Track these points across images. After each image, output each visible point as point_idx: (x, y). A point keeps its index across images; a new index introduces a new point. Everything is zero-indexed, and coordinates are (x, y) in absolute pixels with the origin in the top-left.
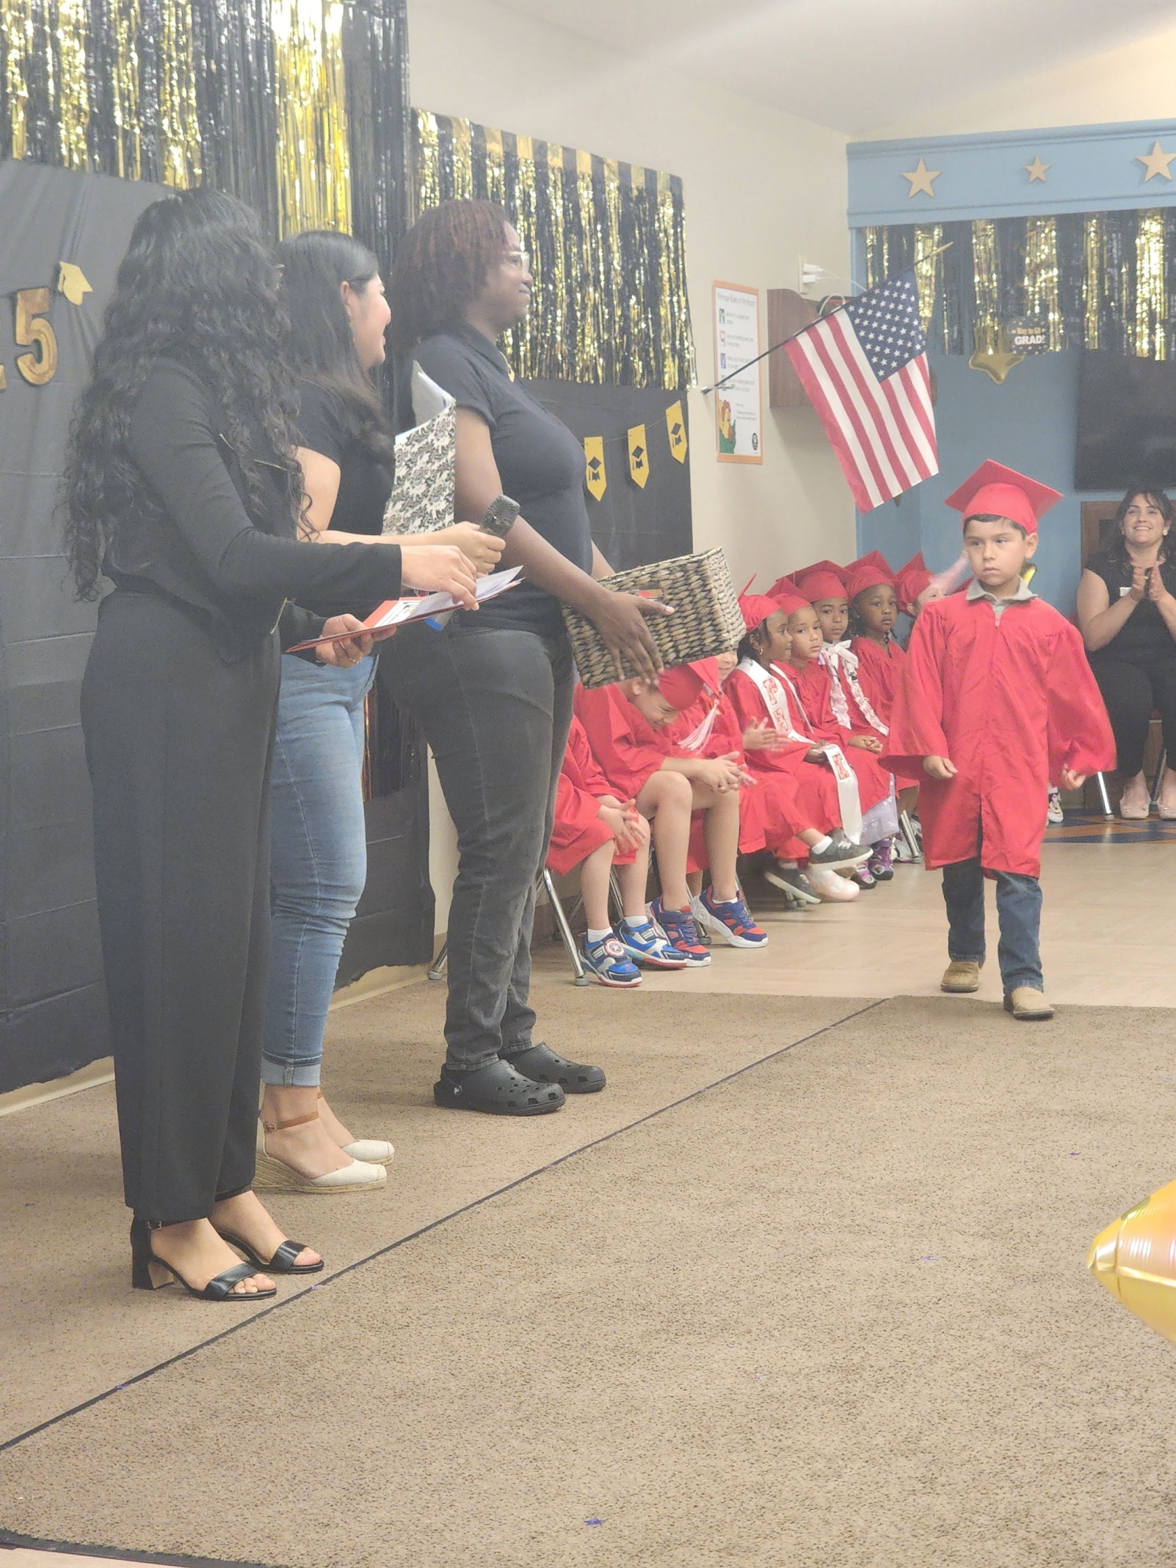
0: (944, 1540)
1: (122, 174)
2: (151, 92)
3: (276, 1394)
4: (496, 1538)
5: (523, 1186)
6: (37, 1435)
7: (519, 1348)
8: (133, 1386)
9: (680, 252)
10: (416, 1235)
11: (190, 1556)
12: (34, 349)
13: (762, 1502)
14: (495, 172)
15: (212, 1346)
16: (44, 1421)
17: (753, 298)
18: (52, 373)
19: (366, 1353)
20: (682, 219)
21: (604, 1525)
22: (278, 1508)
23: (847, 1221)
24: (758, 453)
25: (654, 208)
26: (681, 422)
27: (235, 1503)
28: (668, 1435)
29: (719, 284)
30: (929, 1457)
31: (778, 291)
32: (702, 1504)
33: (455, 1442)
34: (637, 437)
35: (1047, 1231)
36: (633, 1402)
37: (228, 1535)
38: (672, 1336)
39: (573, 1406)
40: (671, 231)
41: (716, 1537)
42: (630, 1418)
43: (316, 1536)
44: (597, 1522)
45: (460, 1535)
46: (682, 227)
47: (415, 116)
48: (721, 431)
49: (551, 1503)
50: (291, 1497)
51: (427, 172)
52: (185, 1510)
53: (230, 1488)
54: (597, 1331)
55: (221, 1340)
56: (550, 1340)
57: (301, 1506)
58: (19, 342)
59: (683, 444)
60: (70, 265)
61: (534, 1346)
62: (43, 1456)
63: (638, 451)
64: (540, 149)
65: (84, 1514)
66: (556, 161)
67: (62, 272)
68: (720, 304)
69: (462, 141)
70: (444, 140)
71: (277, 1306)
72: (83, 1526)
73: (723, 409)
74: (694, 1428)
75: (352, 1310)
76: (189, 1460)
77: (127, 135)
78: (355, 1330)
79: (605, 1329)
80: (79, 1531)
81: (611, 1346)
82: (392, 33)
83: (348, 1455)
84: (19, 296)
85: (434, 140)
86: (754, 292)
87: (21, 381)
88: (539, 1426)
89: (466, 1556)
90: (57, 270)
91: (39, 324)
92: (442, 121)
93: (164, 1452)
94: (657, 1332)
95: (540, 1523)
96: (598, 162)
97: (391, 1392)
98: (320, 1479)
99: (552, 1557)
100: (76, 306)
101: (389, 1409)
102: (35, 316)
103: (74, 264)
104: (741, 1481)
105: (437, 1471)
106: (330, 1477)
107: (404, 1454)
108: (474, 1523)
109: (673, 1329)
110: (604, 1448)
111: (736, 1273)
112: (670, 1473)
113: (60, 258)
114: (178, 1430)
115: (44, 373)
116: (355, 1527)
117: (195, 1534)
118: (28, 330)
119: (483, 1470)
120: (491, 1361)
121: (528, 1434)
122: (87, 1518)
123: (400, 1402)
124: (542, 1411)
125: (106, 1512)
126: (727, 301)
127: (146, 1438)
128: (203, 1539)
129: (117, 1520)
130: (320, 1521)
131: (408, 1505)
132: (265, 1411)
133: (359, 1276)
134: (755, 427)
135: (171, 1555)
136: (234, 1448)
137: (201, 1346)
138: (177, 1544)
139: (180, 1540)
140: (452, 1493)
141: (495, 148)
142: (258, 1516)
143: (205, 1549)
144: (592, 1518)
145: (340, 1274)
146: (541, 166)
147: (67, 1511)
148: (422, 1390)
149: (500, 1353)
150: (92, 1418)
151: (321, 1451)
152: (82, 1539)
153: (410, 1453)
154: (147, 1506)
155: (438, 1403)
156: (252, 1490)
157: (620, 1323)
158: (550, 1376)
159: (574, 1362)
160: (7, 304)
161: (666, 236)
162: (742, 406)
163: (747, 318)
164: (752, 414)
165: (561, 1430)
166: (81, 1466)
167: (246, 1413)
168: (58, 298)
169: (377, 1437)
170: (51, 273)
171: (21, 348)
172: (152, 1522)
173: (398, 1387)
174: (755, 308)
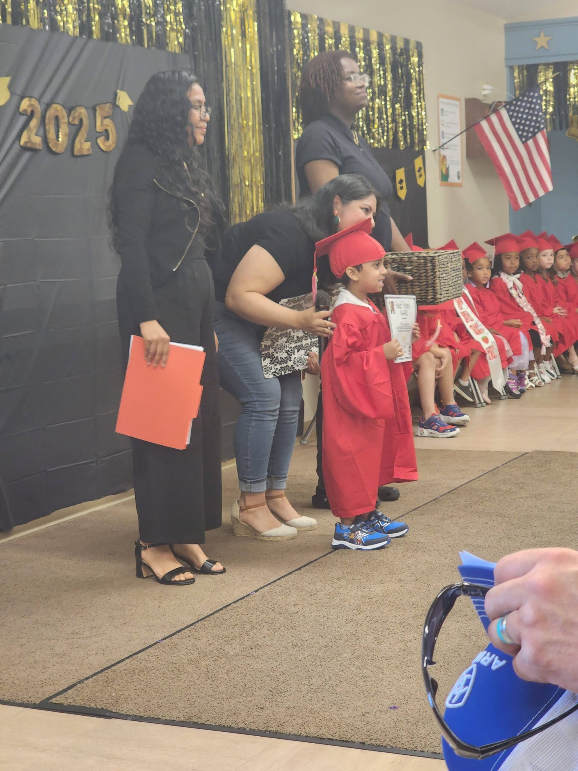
1: (146, 46)
3: (235, 645)
4: (346, 715)
6: (120, 664)
7: (352, 623)
8: (165, 641)
9: (421, 80)
10: (300, 569)
11: (196, 723)
12: (105, 134)
14: (330, 41)
15: (203, 622)
16: (123, 658)
17: (457, 103)
18: (114, 146)
19: (278, 625)
20: (422, 63)
21: (399, 709)
22: (238, 700)
24: (460, 181)
25: (408, 59)
26: (422, 166)
27: (217, 697)
29: (440, 96)
31: (470, 99)
33: (323, 668)
34: (400, 174)
37: (214, 713)
39: (381, 652)
40: (417, 69)
43: (257, 713)
44: (395, 707)
45: (328, 713)
46: (422, 66)
47: (290, 14)
48: (442, 171)
49: (372, 699)
50: (244, 694)
51: (297, 41)
52: (193, 700)
53: (215, 690)
54: (391, 615)
55: (207, 619)
56: (368, 619)
57: (249, 699)
58: (98, 130)
59: (423, 178)
60: (122, 92)
61: (360, 622)
62: (124, 674)
63: (401, 182)
64: (352, 30)
65: (144, 702)
66: (360, 35)
67: (118, 95)
68: (441, 106)
69: (312, 26)
70: (304, 26)
71: (233, 603)
72: (143, 708)
73: (443, 159)
74: (441, 663)
75: (270, 604)
76: (194, 676)
77: (149, 26)
78: (272, 615)
79: (395, 614)
80: (142, 711)
81: (398, 622)
83: (271, 674)
84: (97, 107)
85: (299, 26)
86: (458, 99)
87: (99, 150)
88: (365, 661)
89: (331, 724)
90: (116, 94)
91: (107, 121)
92: (303, 16)
93: (182, 673)
94: (421, 615)
95: (367, 708)
96: (380, 35)
97: (291, 644)
98: (258, 686)
99: (374, 724)
100: (125, 112)
101: (290, 653)
102: (105, 118)
103: (124, 91)
105: (315, 682)
106: (263, 685)
107: (298, 674)
108: (334, 708)
110: (397, 672)
113: (117, 88)
114: (188, 662)
115: (110, 146)
116: (277, 710)
117: (198, 712)
118: (102, 124)
119: (338, 682)
121: (359, 665)
122: (145, 704)
123: (296, 649)
124: (366, 654)
125: (155, 701)
126: (444, 104)
127: (173, 666)
128: (202, 715)
129: (160, 705)
130: (259, 706)
131: (302, 699)
132: (230, 653)
133: (273, 588)
134: (458, 168)
135: (187, 722)
136: (215, 671)
137: (197, 622)
138: (190, 717)
139: (192, 715)
140: (323, 693)
141: (330, 29)
142: (229, 704)
143: (203, 719)
144: (392, 706)
145: (263, 587)
146: (352, 37)
147: (136, 701)
148: (306, 644)
149: (344, 625)
150: (146, 656)
151: (258, 672)
152: (144, 714)
153: (301, 673)
154: (175, 699)
155: (313, 649)
156: (225, 691)
157: (402, 611)
158: (369, 637)
159: (380, 630)
160: (91, 111)
161: (414, 72)
162: (452, 157)
163: (455, 113)
164: (457, 162)
165: (375, 663)
166: (142, 679)
167: (221, 654)
168: (116, 109)
169: (285, 666)
170: (113, 96)
171: (99, 134)
172: (177, 706)
173: (294, 642)
174: (459, 108)
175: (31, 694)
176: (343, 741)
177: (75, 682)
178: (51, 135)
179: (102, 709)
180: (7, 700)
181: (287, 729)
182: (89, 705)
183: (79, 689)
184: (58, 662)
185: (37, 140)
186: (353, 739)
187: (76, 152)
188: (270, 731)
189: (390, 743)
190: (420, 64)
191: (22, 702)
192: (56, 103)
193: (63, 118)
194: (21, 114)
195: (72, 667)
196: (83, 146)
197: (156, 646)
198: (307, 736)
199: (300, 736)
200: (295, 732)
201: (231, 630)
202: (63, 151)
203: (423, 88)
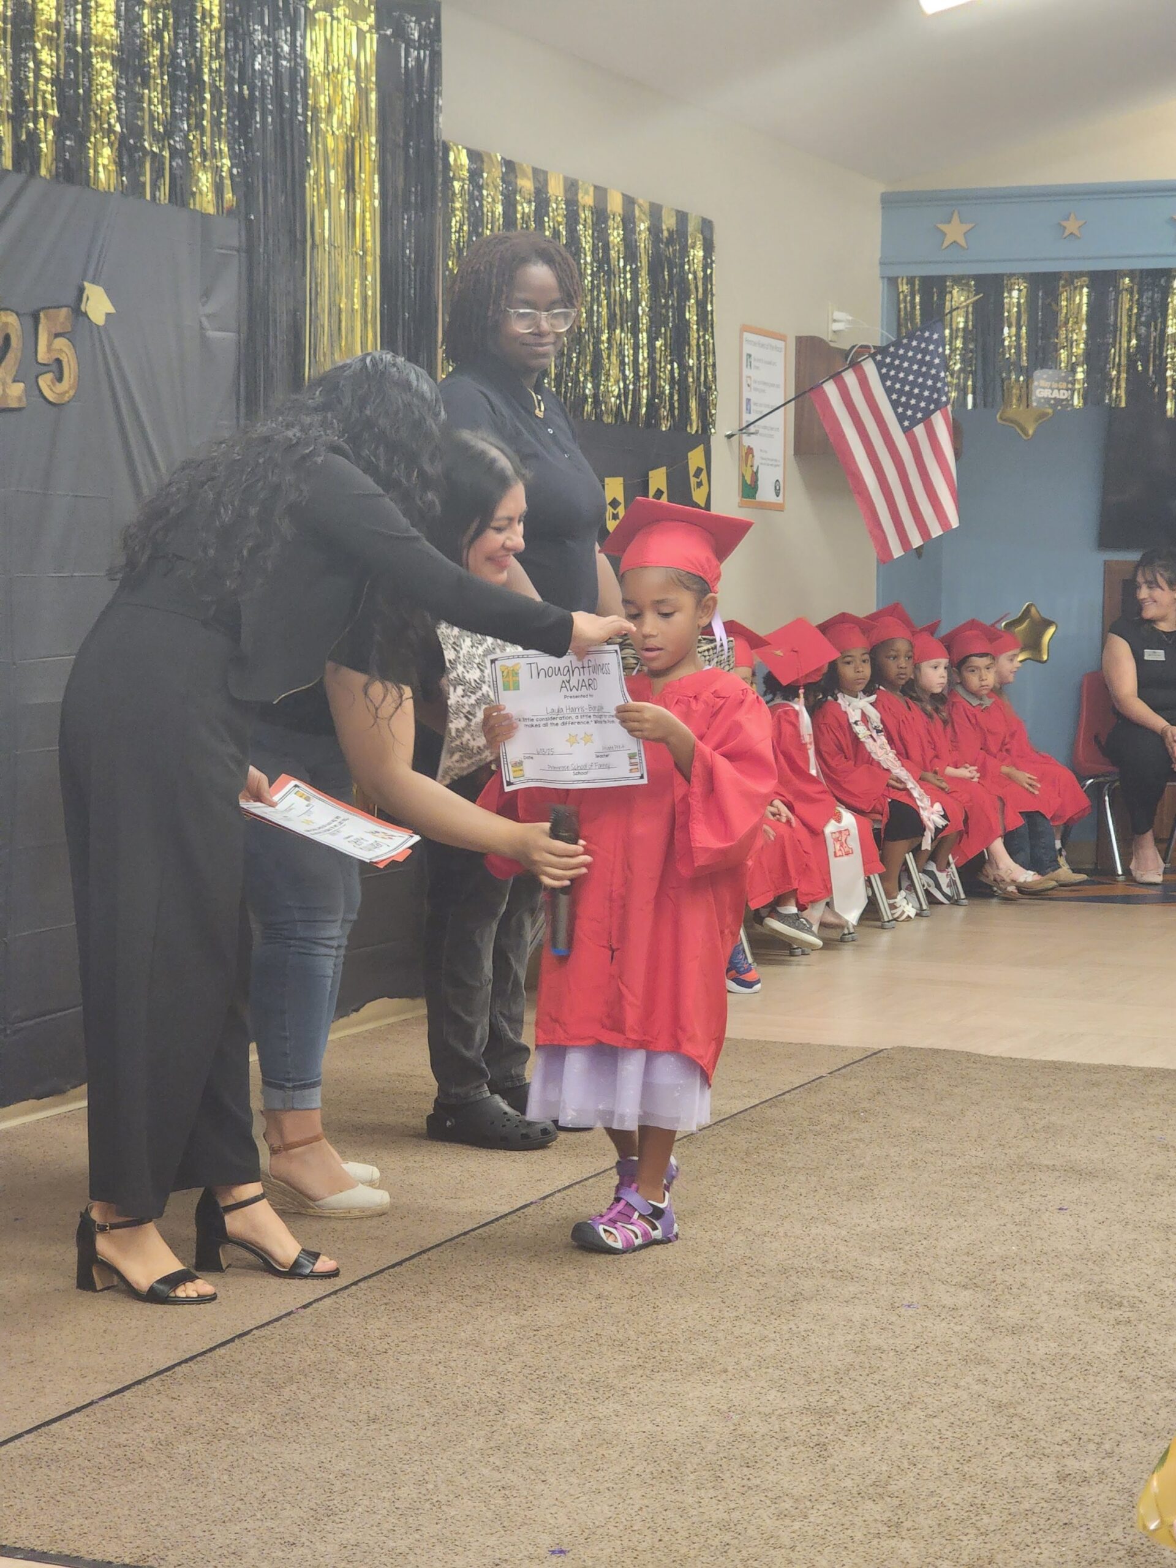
1: (148, 197)
2: (181, 115)
3: (250, 1414)
5: (509, 1219)
7: (494, 1378)
8: (109, 1400)
9: (709, 295)
12: (54, 367)
13: (727, 1538)
14: (525, 208)
15: (190, 1363)
16: (19, 1431)
17: (780, 344)
18: (72, 393)
19: (342, 1376)
20: (712, 262)
21: (570, 1554)
22: (245, 1525)
23: (830, 1267)
24: (780, 500)
25: (684, 251)
26: (703, 466)
27: (203, 1519)
28: (638, 1469)
29: (745, 329)
30: (896, 1502)
31: (806, 337)
32: (666, 1539)
33: (425, 1467)
34: (658, 479)
35: (1030, 1284)
36: (605, 1436)
37: (194, 1550)
38: (648, 1372)
39: (545, 1438)
40: (701, 274)
42: (601, 1451)
43: (280, 1554)
44: (562, 1552)
45: (425, 1558)
46: (712, 269)
47: (446, 149)
48: (743, 476)
49: (517, 1532)
50: (259, 1516)
51: (458, 205)
52: (154, 1523)
53: (201, 1504)
54: (573, 1366)
55: (199, 1359)
56: (526, 1371)
57: (267, 1524)
58: (40, 360)
59: (704, 489)
60: (94, 286)
61: (509, 1376)
62: (17, 1465)
63: (659, 493)
64: (571, 187)
65: (53, 1524)
66: (587, 199)
67: (86, 293)
68: (747, 349)
69: (493, 175)
70: (475, 175)
71: (257, 1328)
72: (51, 1535)
73: (747, 454)
74: (665, 1465)
75: (331, 1334)
76: (161, 1475)
77: (157, 157)
78: (332, 1354)
79: (582, 1363)
80: (48, 1540)
81: (587, 1379)
82: (426, 66)
83: (318, 1476)
84: (42, 315)
85: (465, 174)
86: (782, 338)
87: (41, 400)
90: (81, 290)
91: (61, 343)
92: (473, 155)
93: (136, 1466)
94: (634, 1367)
95: (505, 1551)
96: (629, 202)
97: (365, 1416)
98: (288, 1499)
100: (99, 327)
101: (361, 1433)
102: (57, 335)
103: (98, 284)
104: (706, 1517)
105: (406, 1495)
106: (299, 1497)
107: (373, 1478)
108: (439, 1548)
109: (649, 1366)
110: (574, 1480)
111: (716, 1313)
112: (637, 1507)
113: (84, 278)
114: (151, 1445)
115: (65, 393)
116: (321, 1547)
117: (162, 1547)
118: (49, 348)
119: (451, 1497)
120: (466, 1390)
121: (498, 1463)
122: (56, 1528)
123: (373, 1427)
124: (514, 1441)
125: (75, 1522)
126: (753, 345)
127: (118, 1451)
129: (86, 1531)
130: (286, 1540)
131: (375, 1528)
132: (239, 1430)
133: (340, 1301)
134: (778, 474)
136: (205, 1465)
137: (179, 1364)
138: (143, 1557)
139: (147, 1553)
140: (420, 1518)
141: (526, 184)
142: (225, 1533)
144: (557, 1548)
145: (321, 1298)
146: (572, 204)
147: (37, 1520)
148: (396, 1416)
149: (476, 1382)
150: (67, 1430)
151: (292, 1471)
152: (49, 1548)
153: (380, 1477)
154: (116, 1519)
155: (411, 1429)
156: (222, 1508)
157: (597, 1357)
158: (523, 1406)
159: (549, 1393)
160: (29, 321)
161: (695, 278)
162: (766, 452)
163: (774, 364)
164: (776, 460)
165: (531, 1460)
166: (53, 1476)
167: (220, 1431)
168: (81, 318)
169: (348, 1459)
170: (75, 293)
171: (42, 367)
172: (120, 1534)
173: (372, 1412)
174: (783, 354)
190: (707, 264)
196: (8, 391)
197: (89, 1410)
201: (246, 1383)
203: (712, 311)
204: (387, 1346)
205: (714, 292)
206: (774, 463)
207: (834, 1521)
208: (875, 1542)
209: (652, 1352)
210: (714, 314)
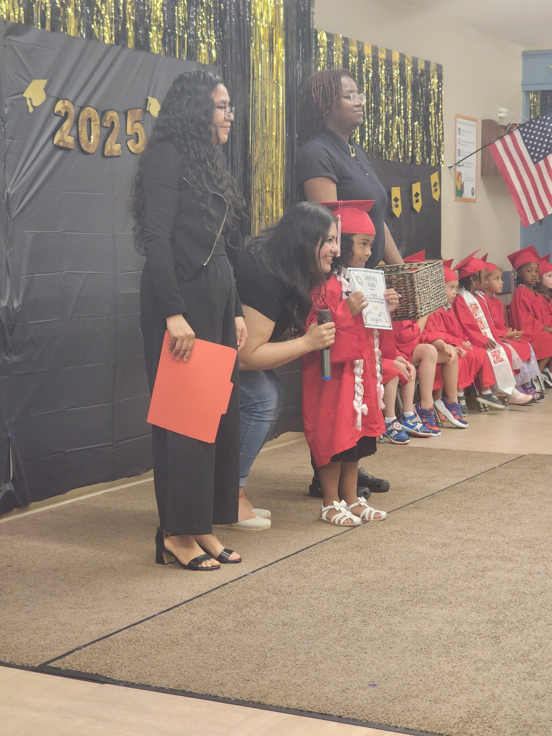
0: (538, 701)
1: (177, 56)
2: (193, 18)
3: (228, 621)
4: (327, 690)
6: (118, 634)
7: (342, 606)
8: (163, 614)
9: (440, 101)
10: (297, 553)
11: (185, 691)
12: (135, 137)
13: (452, 680)
14: (353, 60)
15: (200, 598)
16: (121, 628)
17: (475, 123)
19: (271, 604)
20: (442, 85)
21: (378, 686)
22: (226, 671)
23: (500, 555)
24: (474, 197)
25: (429, 80)
26: (438, 181)
27: (207, 668)
28: (410, 648)
29: (458, 116)
30: (533, 664)
31: (487, 120)
32: (424, 680)
33: (310, 646)
34: (417, 188)
36: (394, 632)
37: (202, 682)
38: (414, 603)
39: (366, 633)
40: (437, 90)
41: (430, 695)
42: (392, 639)
43: (243, 685)
44: (374, 685)
45: (310, 688)
46: (442, 88)
47: (316, 33)
48: (456, 186)
49: (353, 676)
50: (232, 667)
51: (322, 59)
52: (183, 670)
53: (205, 662)
54: (379, 600)
55: (204, 596)
56: (357, 602)
57: (237, 671)
58: (128, 134)
59: (438, 192)
60: (153, 98)
61: (349, 605)
62: (120, 643)
63: (417, 195)
64: (375, 50)
65: (137, 670)
66: (382, 55)
67: (149, 101)
68: (459, 126)
69: (338, 45)
70: (330, 45)
71: (231, 582)
72: (136, 675)
73: (458, 176)
74: (422, 646)
75: (265, 585)
76: (187, 648)
77: (181, 38)
78: (266, 594)
79: (383, 599)
80: (135, 678)
81: (386, 606)
83: (260, 649)
84: (129, 112)
85: (325, 44)
86: (475, 120)
87: (129, 152)
88: (349, 641)
89: (312, 697)
90: (147, 101)
91: (138, 125)
92: (329, 35)
93: (175, 644)
94: (407, 601)
95: (347, 684)
96: (402, 56)
97: (281, 623)
98: (246, 659)
99: (352, 700)
101: (280, 630)
102: (136, 122)
103: (154, 98)
104: (442, 670)
105: (301, 659)
106: (251, 659)
107: (286, 651)
108: (317, 683)
109: (415, 600)
110: (379, 652)
111: (446, 576)
112: (409, 665)
113: (148, 95)
114: (182, 635)
115: (140, 148)
116: (262, 682)
117: (187, 681)
118: (132, 128)
119: (322, 659)
120: (329, 611)
121: (344, 644)
122: (138, 672)
123: (285, 627)
124: (351, 634)
125: (147, 669)
126: (462, 125)
127: (167, 637)
128: (191, 684)
129: (152, 673)
130: (245, 678)
131: (286, 673)
132: (223, 629)
133: (269, 570)
134: (473, 185)
135: (175, 690)
136: (207, 644)
137: (195, 598)
138: (179, 686)
139: (180, 684)
140: (307, 669)
141: (354, 49)
142: (217, 675)
143: (192, 688)
144: (372, 684)
145: (261, 569)
146: (375, 58)
147: (129, 668)
148: (296, 622)
149: (333, 607)
150: (143, 628)
151: (248, 647)
152: (136, 681)
153: (289, 650)
154: (166, 668)
155: (302, 628)
156: (215, 663)
157: (390, 596)
158: (356, 619)
160: (123, 115)
161: (434, 93)
162: (467, 174)
163: (471, 133)
164: (472, 179)
165: (359, 643)
166: (137, 648)
167: (214, 629)
168: (146, 114)
169: (274, 642)
170: (144, 102)
171: (128, 136)
172: (168, 675)
173: (285, 620)
174: (475, 128)
175: (31, 657)
176: (322, 714)
177: (74, 648)
178: (84, 136)
179: (97, 674)
180: (8, 662)
181: (270, 701)
182: (85, 670)
183: (76, 655)
184: (59, 629)
185: (70, 140)
186: (331, 713)
187: (106, 153)
188: (253, 702)
189: (365, 718)
190: (439, 86)
191: (22, 664)
192: (90, 106)
193: (95, 120)
194: (56, 115)
195: (72, 635)
196: (113, 148)
197: (153, 619)
198: (288, 708)
199: (281, 707)
200: (277, 704)
201: (226, 607)
202: (94, 151)
203: (442, 108)
204: (291, 591)
205: (443, 98)
206: (471, 180)
207: (503, 672)
208: (523, 682)
209: (416, 594)
210: (443, 109)
